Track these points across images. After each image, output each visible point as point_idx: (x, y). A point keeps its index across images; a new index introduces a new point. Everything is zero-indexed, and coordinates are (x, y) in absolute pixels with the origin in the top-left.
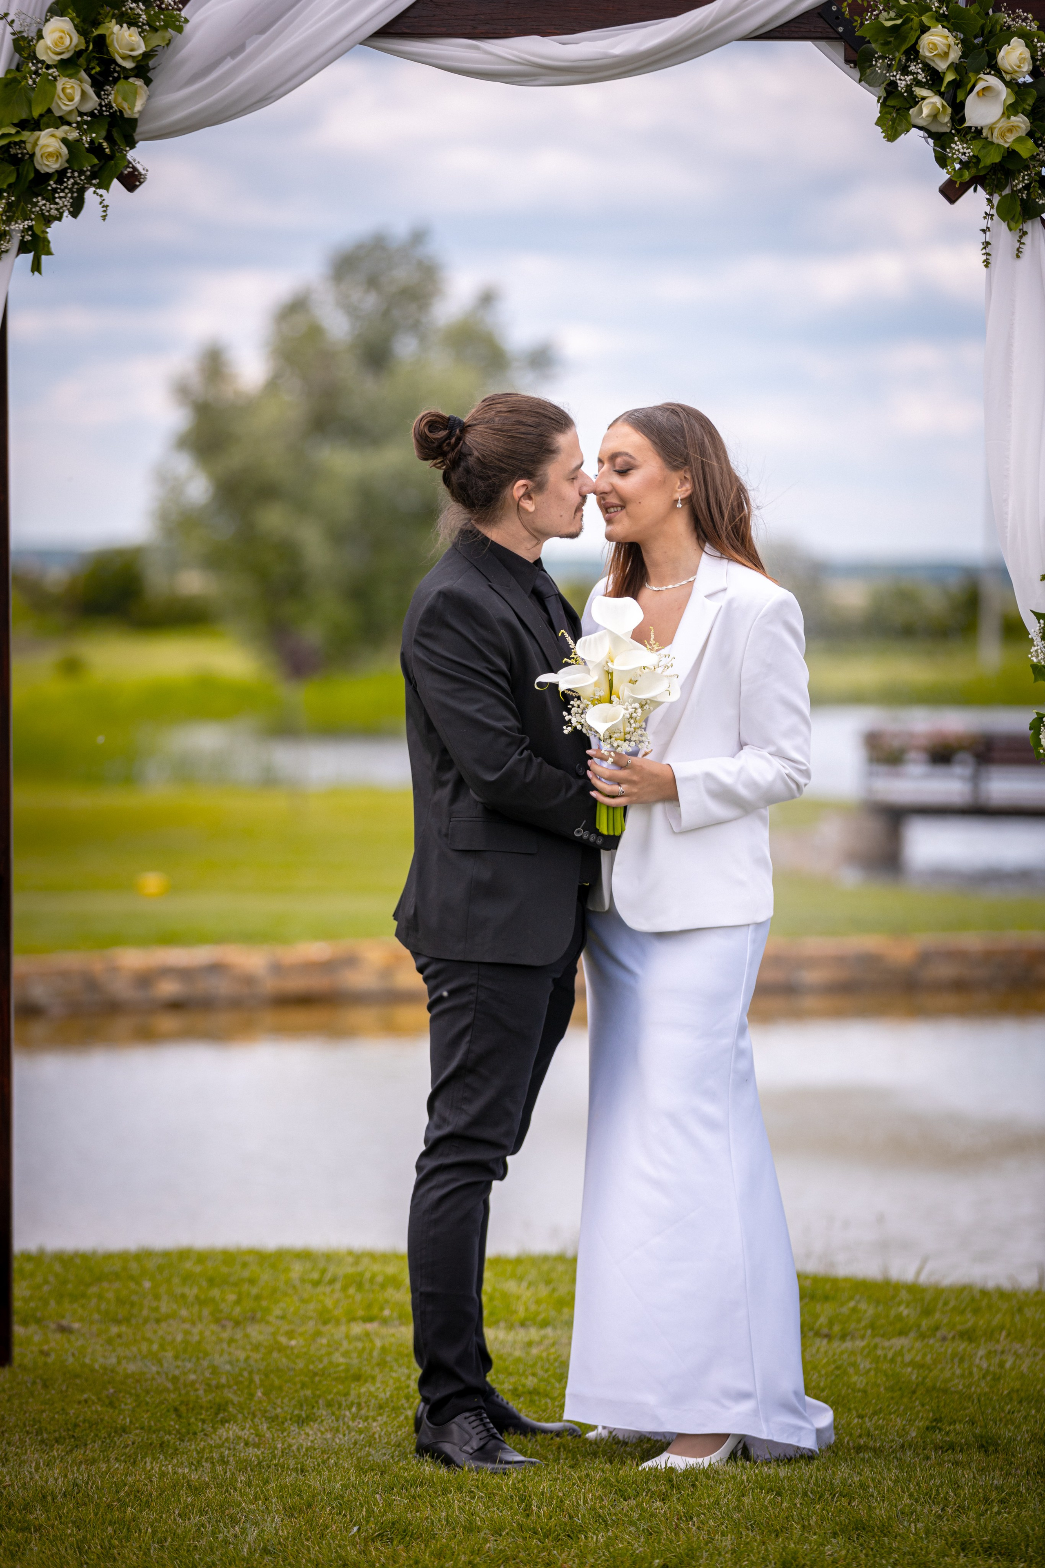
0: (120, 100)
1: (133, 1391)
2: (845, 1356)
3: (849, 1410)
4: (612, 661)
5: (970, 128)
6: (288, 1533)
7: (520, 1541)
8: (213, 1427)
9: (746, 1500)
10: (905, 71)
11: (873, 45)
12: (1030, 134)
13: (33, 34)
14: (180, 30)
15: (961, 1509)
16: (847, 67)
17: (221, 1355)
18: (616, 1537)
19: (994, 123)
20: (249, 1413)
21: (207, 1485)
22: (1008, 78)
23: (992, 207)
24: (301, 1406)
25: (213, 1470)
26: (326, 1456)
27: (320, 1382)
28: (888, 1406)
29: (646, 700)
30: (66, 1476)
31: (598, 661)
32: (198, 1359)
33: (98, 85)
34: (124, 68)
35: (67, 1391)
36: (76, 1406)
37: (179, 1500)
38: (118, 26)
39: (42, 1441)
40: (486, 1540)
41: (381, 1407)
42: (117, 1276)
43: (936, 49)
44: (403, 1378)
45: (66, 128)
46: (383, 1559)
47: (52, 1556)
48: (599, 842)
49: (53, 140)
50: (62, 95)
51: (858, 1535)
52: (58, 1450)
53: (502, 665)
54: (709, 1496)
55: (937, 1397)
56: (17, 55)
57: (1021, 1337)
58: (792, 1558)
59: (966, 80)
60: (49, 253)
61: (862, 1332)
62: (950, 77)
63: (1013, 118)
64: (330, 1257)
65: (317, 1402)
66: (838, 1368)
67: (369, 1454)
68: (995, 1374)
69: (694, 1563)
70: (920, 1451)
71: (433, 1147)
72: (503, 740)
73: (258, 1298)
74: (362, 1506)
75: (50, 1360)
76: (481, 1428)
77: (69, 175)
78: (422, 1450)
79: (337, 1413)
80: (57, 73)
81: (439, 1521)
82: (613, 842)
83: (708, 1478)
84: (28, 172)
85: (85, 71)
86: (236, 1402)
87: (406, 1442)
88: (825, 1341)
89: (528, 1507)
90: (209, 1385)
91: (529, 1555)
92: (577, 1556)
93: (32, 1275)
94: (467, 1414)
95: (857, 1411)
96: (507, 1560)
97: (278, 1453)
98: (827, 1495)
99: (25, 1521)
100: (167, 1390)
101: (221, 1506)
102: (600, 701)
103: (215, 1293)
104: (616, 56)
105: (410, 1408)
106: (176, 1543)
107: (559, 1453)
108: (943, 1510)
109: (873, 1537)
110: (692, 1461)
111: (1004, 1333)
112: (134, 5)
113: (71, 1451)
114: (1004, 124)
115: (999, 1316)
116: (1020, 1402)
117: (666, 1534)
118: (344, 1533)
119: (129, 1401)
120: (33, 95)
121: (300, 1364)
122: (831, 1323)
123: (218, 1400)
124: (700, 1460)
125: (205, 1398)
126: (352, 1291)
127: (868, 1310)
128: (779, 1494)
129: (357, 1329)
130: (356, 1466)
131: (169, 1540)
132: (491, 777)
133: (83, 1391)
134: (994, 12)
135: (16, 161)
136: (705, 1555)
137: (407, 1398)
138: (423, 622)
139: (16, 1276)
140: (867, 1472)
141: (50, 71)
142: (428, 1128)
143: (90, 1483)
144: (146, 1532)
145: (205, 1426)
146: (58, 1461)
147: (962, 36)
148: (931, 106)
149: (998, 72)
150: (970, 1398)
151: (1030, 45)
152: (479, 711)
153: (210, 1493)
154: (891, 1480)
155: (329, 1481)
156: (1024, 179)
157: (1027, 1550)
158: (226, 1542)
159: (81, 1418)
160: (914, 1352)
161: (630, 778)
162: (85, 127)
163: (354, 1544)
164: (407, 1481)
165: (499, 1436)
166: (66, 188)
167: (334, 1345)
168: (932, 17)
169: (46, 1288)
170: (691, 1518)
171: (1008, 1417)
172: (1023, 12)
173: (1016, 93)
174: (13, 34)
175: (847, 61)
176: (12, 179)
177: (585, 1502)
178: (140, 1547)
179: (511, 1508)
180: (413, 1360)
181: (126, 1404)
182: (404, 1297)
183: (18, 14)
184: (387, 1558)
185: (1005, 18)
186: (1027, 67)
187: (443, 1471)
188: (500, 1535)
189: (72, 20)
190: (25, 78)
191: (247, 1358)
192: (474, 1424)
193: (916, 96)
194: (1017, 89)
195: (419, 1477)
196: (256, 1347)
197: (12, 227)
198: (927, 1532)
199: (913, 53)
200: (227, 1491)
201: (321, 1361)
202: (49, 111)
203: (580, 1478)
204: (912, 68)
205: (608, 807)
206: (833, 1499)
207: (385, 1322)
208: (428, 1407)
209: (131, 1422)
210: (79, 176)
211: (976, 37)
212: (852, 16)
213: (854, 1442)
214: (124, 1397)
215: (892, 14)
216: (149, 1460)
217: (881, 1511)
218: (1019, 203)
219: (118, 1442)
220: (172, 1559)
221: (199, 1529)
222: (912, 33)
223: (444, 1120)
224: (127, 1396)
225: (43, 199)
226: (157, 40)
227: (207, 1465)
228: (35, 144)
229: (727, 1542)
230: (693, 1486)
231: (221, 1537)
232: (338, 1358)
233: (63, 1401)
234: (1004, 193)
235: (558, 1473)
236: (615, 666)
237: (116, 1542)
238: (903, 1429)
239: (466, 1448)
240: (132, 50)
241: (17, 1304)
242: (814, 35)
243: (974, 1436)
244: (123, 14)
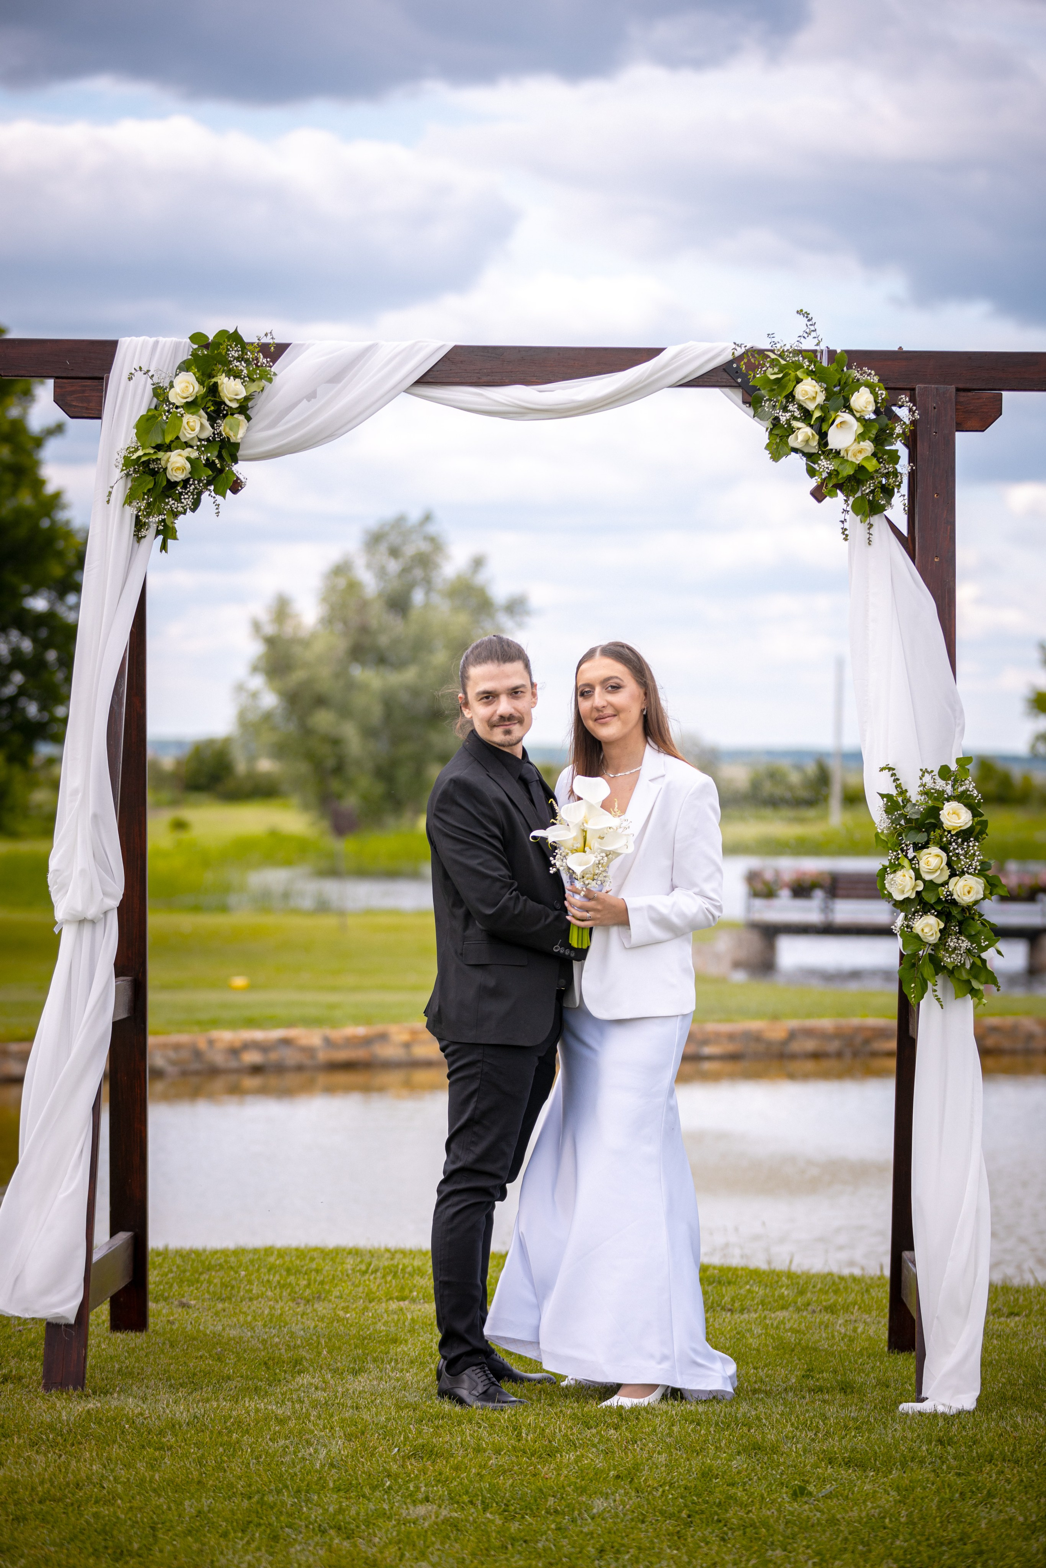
0: (227, 430)
1: (235, 1350)
2: (744, 1324)
3: (747, 1363)
4: (587, 823)
5: (832, 450)
6: (348, 1453)
7: (514, 1458)
8: (292, 1376)
9: (675, 1429)
10: (785, 409)
11: (763, 392)
12: (874, 455)
13: (166, 384)
14: (270, 380)
15: (827, 1434)
16: (744, 406)
17: (297, 1324)
18: (583, 1456)
19: (849, 447)
20: (317, 1366)
21: (289, 1418)
22: (858, 415)
23: (848, 505)
24: (355, 1361)
25: (293, 1408)
26: (373, 1397)
27: (368, 1343)
28: (775, 1361)
29: (610, 851)
30: (188, 1411)
31: (577, 822)
32: (280, 1327)
33: (212, 420)
34: (231, 407)
35: (187, 1349)
36: (194, 1361)
37: (270, 1429)
38: (227, 378)
39: (171, 1386)
40: (490, 1458)
41: (412, 1362)
42: (221, 1266)
43: (807, 395)
44: (427, 1341)
45: (189, 449)
46: (416, 1472)
47: (180, 1468)
48: (573, 955)
49: (180, 458)
50: (187, 427)
51: (755, 1453)
52: (182, 1392)
53: (496, 831)
54: (648, 1426)
55: (810, 1354)
56: (155, 400)
57: (868, 1310)
58: (709, 1470)
59: (828, 416)
60: (175, 538)
61: (755, 1307)
62: (817, 414)
63: (861, 443)
64: (373, 1254)
65: (366, 1359)
66: (738, 1333)
67: (405, 1396)
68: (850, 1337)
69: (638, 1474)
70: (798, 1393)
71: (449, 1177)
72: (498, 884)
73: (322, 1283)
74: (400, 1434)
75: (175, 1327)
76: (484, 1378)
77: (191, 482)
78: (442, 1393)
79: (381, 1366)
80: (183, 412)
81: (456, 1444)
82: (582, 954)
83: (647, 1413)
84: (162, 480)
85: (203, 409)
86: (308, 1358)
87: (431, 1387)
88: (729, 1314)
89: (519, 1435)
90: (288, 1346)
91: (520, 1468)
92: (555, 1469)
93: (161, 1266)
94: (474, 1368)
95: (753, 1364)
96: (504, 1472)
97: (339, 1395)
98: (733, 1425)
99: (161, 1443)
100: (259, 1349)
101: (300, 1433)
102: (577, 851)
103: (292, 1279)
104: (581, 401)
105: (433, 1363)
106: (268, 1459)
107: (540, 1395)
108: (815, 1434)
109: (766, 1454)
110: (636, 1401)
111: (856, 1307)
112: (238, 364)
113: (192, 1393)
114: (856, 447)
115: (853, 1295)
116: (869, 1357)
117: (619, 1453)
118: (388, 1453)
119: (232, 1357)
120: (166, 427)
121: (354, 1331)
122: (733, 1301)
123: (295, 1356)
124: (641, 1400)
125: (286, 1356)
126: (389, 1278)
127: (760, 1291)
128: (698, 1424)
129: (394, 1305)
130: (395, 1405)
131: (264, 1457)
132: (489, 911)
133: (199, 1350)
134: (847, 369)
135: (154, 473)
136: (646, 1468)
137: (431, 1355)
138: (440, 801)
139: (150, 1266)
140: (761, 1408)
141: (179, 410)
142: (446, 1163)
143: (206, 1417)
144: (247, 1451)
145: (287, 1376)
146: (182, 1400)
147: (825, 386)
148: (804, 434)
149: (851, 411)
150: (833, 1354)
151: (873, 392)
152: (480, 864)
153: (292, 1424)
154: (778, 1413)
155: (377, 1416)
156: (870, 486)
157: (875, 1463)
158: (304, 1459)
159: (198, 1369)
160: (792, 1321)
161: (595, 907)
162: (203, 449)
163: (395, 1461)
164: (432, 1416)
165: (497, 1383)
166: (189, 491)
167: (377, 1318)
168: (804, 372)
169: (170, 1275)
170: (636, 1442)
171: (861, 1367)
172: (868, 369)
173: (864, 426)
174: (153, 384)
175: (744, 402)
176: (151, 486)
177: (560, 1431)
178: (243, 1462)
179: (507, 1435)
180: (436, 1328)
181: (229, 1360)
182: (428, 1282)
183: (157, 371)
184: (419, 1471)
185: (855, 374)
186: (872, 407)
187: (458, 1408)
188: (500, 1454)
189: (194, 374)
190: (161, 415)
191: (316, 1327)
192: (480, 1375)
193: (793, 428)
194: (864, 423)
195: (441, 1413)
196: (322, 1319)
197: (151, 520)
198: (805, 1451)
199: (791, 397)
200: (303, 1422)
201: (369, 1329)
202: (178, 438)
203: (556, 1414)
204: (791, 408)
205: (579, 927)
206: (737, 1427)
207: (413, 1301)
208: (446, 1362)
209: (234, 1372)
210: (199, 484)
211: (835, 386)
212: (747, 371)
213: (751, 1387)
214: (228, 1354)
215: (776, 370)
216: (247, 1399)
217: (771, 1437)
218: (867, 503)
219: (225, 1387)
220: (266, 1471)
221: (284, 1449)
222: (791, 383)
223: (457, 1158)
224: (231, 1353)
225: (173, 500)
226: (254, 387)
227: (289, 1404)
228: (168, 461)
229: (663, 1458)
230: (637, 1418)
231: (300, 1455)
232: (380, 1326)
233: (185, 1356)
234: (856, 496)
235: (540, 1410)
236: (588, 826)
237: (226, 1458)
238: (786, 1377)
239: (474, 1392)
240: (236, 395)
241: (151, 1287)
242: (720, 384)
243: (837, 1381)
244: (230, 370)
